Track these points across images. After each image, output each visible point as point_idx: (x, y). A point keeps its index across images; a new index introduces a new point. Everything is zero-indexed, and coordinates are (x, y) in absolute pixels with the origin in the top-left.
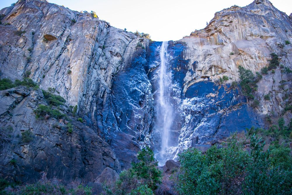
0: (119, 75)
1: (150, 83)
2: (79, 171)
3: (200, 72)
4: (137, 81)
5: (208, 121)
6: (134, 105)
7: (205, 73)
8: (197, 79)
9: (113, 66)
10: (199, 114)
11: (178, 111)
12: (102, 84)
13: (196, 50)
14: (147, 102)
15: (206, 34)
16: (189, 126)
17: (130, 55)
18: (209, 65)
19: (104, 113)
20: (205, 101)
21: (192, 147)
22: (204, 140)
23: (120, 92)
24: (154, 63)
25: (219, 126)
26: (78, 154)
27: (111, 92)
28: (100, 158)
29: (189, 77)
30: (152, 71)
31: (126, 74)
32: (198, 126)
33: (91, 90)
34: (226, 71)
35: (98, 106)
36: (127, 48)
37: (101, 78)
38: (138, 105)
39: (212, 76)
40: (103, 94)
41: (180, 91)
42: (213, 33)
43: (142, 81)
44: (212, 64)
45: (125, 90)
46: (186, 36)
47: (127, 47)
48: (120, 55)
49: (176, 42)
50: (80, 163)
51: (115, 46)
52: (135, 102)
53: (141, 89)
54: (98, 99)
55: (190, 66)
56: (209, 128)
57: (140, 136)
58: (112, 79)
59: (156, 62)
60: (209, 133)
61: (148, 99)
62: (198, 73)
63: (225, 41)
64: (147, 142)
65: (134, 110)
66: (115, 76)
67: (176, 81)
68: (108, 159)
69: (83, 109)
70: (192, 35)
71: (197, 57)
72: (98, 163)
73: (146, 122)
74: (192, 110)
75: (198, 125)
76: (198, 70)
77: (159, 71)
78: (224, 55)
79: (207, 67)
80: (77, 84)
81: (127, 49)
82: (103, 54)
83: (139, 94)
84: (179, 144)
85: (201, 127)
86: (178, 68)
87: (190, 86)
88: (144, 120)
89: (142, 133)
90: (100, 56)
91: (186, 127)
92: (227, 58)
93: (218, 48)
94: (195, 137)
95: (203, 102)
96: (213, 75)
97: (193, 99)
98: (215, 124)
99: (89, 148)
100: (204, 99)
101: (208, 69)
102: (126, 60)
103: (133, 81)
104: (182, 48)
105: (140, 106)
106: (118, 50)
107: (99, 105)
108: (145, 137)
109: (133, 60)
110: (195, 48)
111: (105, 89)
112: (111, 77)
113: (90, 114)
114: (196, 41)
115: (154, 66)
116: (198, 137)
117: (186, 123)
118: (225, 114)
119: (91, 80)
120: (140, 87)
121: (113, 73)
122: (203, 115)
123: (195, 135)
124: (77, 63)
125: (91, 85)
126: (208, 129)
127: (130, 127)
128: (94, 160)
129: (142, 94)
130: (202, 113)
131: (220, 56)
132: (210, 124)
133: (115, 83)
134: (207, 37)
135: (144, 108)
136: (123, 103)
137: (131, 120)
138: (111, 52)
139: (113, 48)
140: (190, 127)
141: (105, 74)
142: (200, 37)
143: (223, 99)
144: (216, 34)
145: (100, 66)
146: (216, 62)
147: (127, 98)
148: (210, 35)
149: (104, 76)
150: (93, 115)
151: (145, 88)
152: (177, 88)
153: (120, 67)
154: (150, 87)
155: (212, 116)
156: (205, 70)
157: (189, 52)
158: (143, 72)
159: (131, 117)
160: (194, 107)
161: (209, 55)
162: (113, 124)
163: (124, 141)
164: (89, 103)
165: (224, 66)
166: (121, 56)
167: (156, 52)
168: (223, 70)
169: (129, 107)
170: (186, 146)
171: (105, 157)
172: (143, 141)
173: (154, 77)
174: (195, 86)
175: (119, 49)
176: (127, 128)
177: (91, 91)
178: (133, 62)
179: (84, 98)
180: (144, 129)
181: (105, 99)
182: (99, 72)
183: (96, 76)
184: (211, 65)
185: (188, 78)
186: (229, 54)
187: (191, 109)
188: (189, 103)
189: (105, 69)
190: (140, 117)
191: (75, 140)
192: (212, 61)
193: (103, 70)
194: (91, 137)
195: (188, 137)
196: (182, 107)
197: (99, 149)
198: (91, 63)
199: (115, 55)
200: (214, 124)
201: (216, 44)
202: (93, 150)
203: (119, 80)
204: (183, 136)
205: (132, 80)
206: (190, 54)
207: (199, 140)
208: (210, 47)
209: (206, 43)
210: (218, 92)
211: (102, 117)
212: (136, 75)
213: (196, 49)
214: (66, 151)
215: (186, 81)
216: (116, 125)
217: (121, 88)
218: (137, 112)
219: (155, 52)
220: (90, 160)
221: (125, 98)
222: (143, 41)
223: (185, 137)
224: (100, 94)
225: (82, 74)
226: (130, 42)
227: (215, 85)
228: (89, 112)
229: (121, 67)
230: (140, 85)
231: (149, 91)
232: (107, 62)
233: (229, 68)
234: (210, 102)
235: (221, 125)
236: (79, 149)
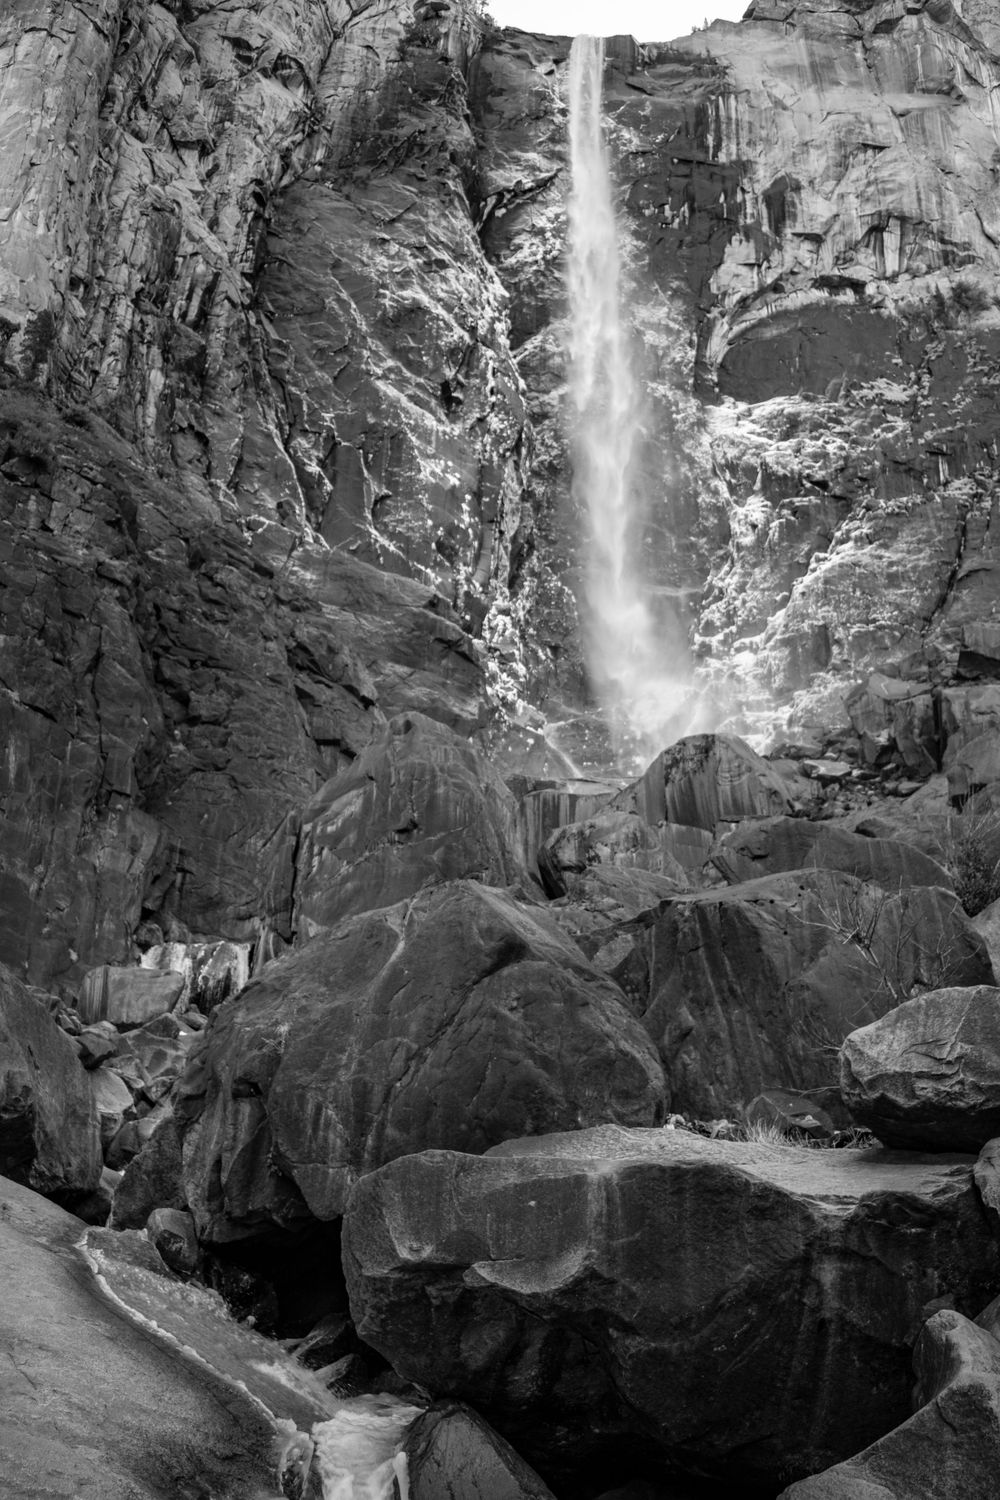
0: (297, 201)
1: (496, 279)
2: (133, 750)
3: (807, 246)
4: (421, 249)
5: (883, 535)
6: (411, 398)
7: (842, 260)
8: (788, 287)
9: (260, 138)
10: (817, 495)
11: (684, 469)
12: (192, 239)
13: (785, 108)
14: (492, 392)
15: (843, 22)
16: (754, 565)
17: (361, 89)
18: (869, 209)
19: (214, 430)
20: (852, 423)
21: (790, 685)
22: (871, 646)
23: (316, 310)
24: (517, 161)
25: (954, 573)
26: (117, 622)
27: (255, 304)
28: (272, 679)
29: (744, 271)
30: (503, 211)
31: (344, 204)
32: (813, 565)
33: (125, 260)
34: (971, 260)
35: (174, 375)
36: (340, 43)
37: (181, 200)
38: (433, 403)
39: (883, 283)
40: (203, 302)
41: (692, 353)
42: (895, 15)
43: (456, 259)
44: (888, 202)
45: (344, 295)
46: (717, 21)
47: (337, 36)
48: (300, 78)
49: (655, 52)
50: (137, 696)
51: (264, 14)
52: (418, 385)
53: (449, 308)
54: (174, 328)
55: (749, 204)
56: (893, 580)
57: (460, 603)
58: (258, 217)
59: (533, 156)
60: (898, 607)
61: (494, 374)
62: (792, 253)
63: (968, 75)
64: (504, 643)
65: (413, 429)
66: (276, 207)
67: (664, 287)
68: (323, 694)
69: (76, 375)
70: (757, 19)
71: (794, 155)
72: (265, 710)
73: (488, 515)
74: (775, 467)
75: (818, 560)
76: (798, 235)
77: (552, 216)
78: (959, 160)
79: (857, 216)
80: (27, 189)
81: (342, 51)
82: (188, 47)
83: (439, 337)
84: (702, 670)
85: (846, 570)
86: (675, 208)
87: (744, 325)
88: (479, 503)
89: (468, 580)
90: (167, 55)
91: (738, 569)
92: (978, 178)
93: (923, 110)
94: (812, 626)
95: (838, 429)
96: (888, 274)
97: (769, 407)
98: (931, 557)
99: (177, 606)
100: (839, 412)
101: (859, 232)
102: (335, 114)
103: (394, 248)
104: (696, 87)
105: (447, 415)
106: (284, 41)
107: (179, 368)
108: (486, 610)
109: (387, 122)
110: (777, 93)
111: (217, 276)
112: (251, 203)
113: (126, 415)
114: (786, 59)
115: (520, 182)
116: (825, 627)
117: (739, 548)
118: (987, 504)
119: (118, 200)
120: (440, 289)
121: (259, 182)
122: (844, 505)
123: (804, 617)
124: (21, 50)
125: (119, 231)
126: (887, 587)
127: (392, 536)
128: (229, 689)
129: (461, 338)
130: (838, 491)
131: (938, 162)
132: (900, 555)
133: (276, 246)
134: (849, 41)
135: (472, 428)
136: (335, 378)
137: (396, 493)
138: (238, 43)
139: (254, 18)
140: (766, 569)
141: (202, 182)
142: (808, 33)
143: (965, 415)
144: (911, 22)
145: (166, 122)
146: (914, 196)
147: (366, 353)
148: (869, 26)
149: (196, 194)
150: (149, 421)
151: (473, 303)
152: (669, 331)
153: (297, 156)
154: (504, 303)
155: (906, 508)
156: (841, 239)
157: (746, 118)
158: (457, 204)
159: (392, 474)
160: (779, 454)
161: (865, 147)
162: (280, 505)
163: (373, 612)
164: (115, 343)
165: (962, 226)
166: (307, 83)
167: (531, 93)
168: (949, 248)
169: (377, 412)
170: (749, 679)
171: (305, 681)
172: (479, 636)
173: (519, 247)
174: (784, 330)
175: (294, 37)
176: (370, 544)
177: (125, 269)
178: (386, 133)
179: (76, 303)
180: (477, 558)
181: (217, 340)
182: (165, 160)
183: (146, 180)
184: (883, 208)
185: (737, 276)
186: (988, 158)
187: (764, 465)
188: (747, 426)
189: (204, 149)
190: (453, 480)
191: (82, 523)
192: (890, 186)
193: (191, 157)
194: (180, 532)
195: (753, 626)
196: (703, 449)
197: (258, 616)
198: (116, 78)
199: (267, 65)
200: (923, 559)
201: (910, 91)
202: (207, 616)
203: (299, 231)
204: (718, 624)
205: (384, 241)
206: (750, 132)
207: (835, 649)
208: (876, 100)
209: (843, 75)
210: (926, 380)
211: (205, 453)
212: (411, 216)
213: (788, 102)
214: (22, 588)
215: (725, 294)
216: (300, 510)
217: (320, 285)
218: (429, 443)
219: (524, 97)
220: (198, 688)
221: (345, 350)
222: (438, 16)
223: (734, 629)
224: (183, 304)
225: (58, 129)
226: (355, 14)
227: (908, 333)
228: (119, 398)
229: (308, 155)
230: (444, 279)
231: (500, 327)
232: (218, 104)
233: (989, 238)
234: (877, 431)
235: (969, 564)
236: (116, 592)
